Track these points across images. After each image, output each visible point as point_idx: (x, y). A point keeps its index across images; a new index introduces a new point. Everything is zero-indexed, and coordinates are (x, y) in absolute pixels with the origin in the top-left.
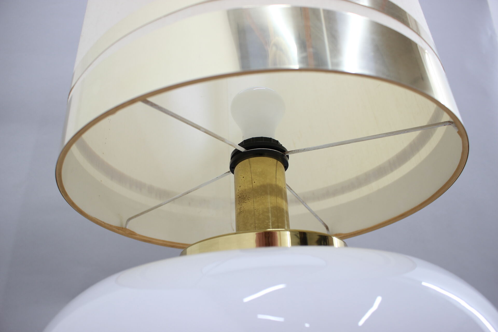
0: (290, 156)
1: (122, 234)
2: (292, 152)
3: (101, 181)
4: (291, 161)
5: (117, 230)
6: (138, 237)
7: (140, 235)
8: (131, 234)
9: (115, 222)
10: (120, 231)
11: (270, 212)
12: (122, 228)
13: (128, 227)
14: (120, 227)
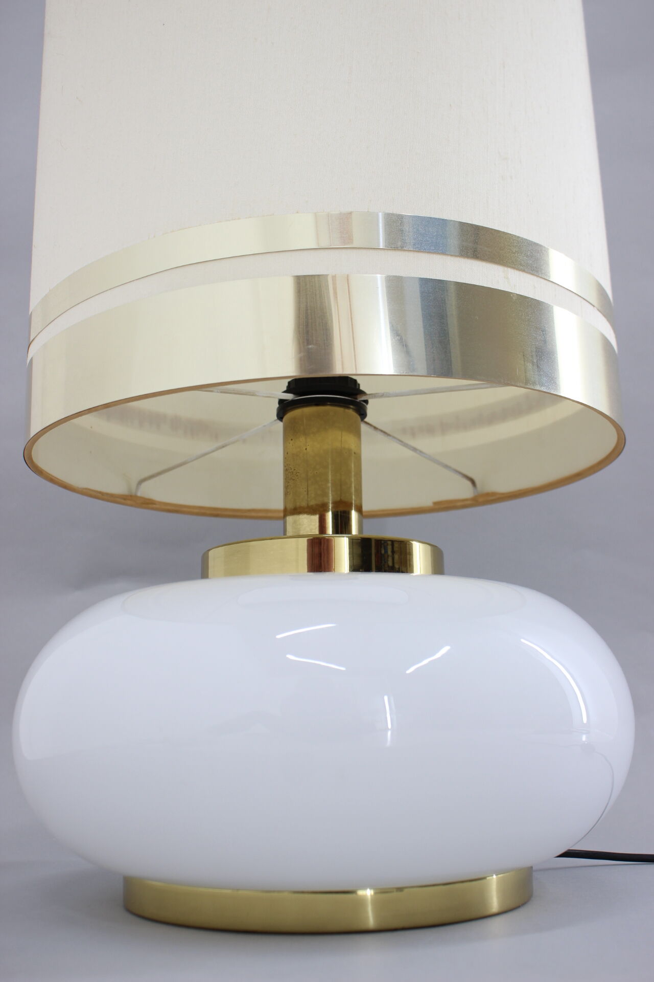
0: (370, 401)
1: (131, 506)
2: (374, 396)
3: (91, 427)
4: (370, 409)
5: (123, 501)
6: (157, 506)
7: (161, 503)
8: (147, 504)
9: (117, 487)
10: (129, 502)
11: (330, 482)
12: (131, 496)
13: (139, 494)
14: (126, 496)
